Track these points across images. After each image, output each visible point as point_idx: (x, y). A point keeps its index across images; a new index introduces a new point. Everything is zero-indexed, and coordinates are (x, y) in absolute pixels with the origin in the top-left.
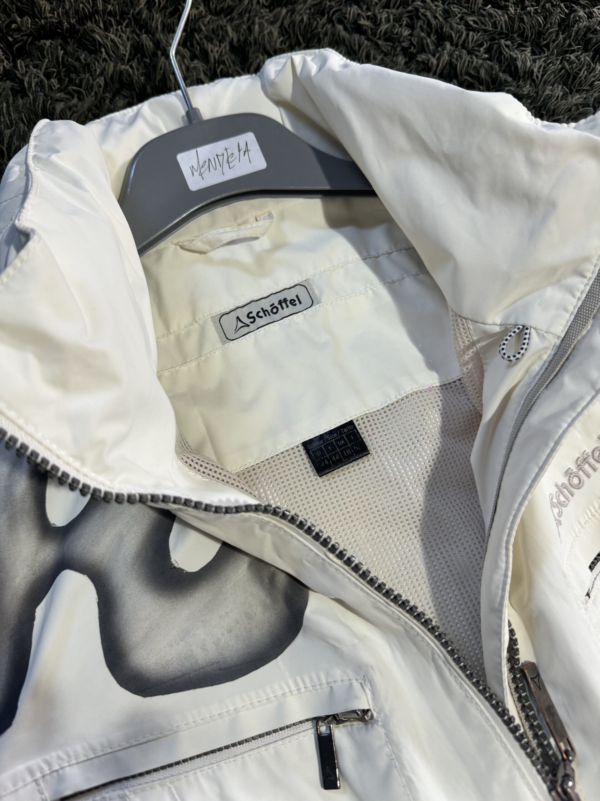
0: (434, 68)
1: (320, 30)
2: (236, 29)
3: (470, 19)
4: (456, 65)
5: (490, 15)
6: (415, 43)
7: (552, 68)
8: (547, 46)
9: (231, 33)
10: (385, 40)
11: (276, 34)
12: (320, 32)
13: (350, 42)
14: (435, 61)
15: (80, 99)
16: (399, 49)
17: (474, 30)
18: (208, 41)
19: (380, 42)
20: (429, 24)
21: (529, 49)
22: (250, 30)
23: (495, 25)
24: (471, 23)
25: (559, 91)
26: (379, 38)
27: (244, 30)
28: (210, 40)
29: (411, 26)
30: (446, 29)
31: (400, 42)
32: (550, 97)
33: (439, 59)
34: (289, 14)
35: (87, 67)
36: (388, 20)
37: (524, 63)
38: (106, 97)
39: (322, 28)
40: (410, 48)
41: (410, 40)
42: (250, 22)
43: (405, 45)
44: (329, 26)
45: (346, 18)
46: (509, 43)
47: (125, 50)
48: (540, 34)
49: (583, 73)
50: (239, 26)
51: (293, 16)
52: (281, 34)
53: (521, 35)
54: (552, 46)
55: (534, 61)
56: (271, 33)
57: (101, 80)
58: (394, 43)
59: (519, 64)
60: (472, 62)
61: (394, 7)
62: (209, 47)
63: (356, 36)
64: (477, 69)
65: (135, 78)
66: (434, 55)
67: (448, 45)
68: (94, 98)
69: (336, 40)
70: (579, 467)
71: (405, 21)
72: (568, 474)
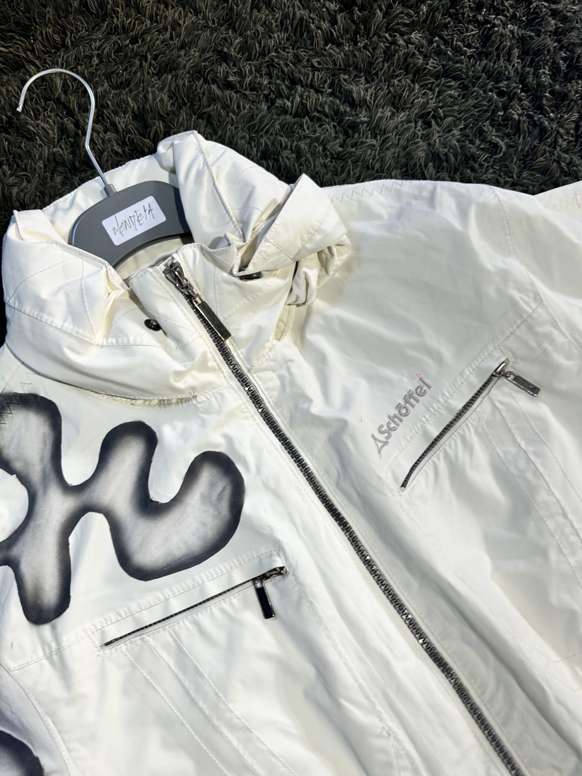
0: (290, 110)
1: (199, 91)
2: (135, 99)
3: (314, 61)
4: (306, 104)
5: (330, 55)
6: (273, 89)
7: (381, 93)
8: (376, 74)
9: (132, 104)
10: (251, 90)
11: (166, 98)
12: (199, 92)
13: (222, 98)
14: (289, 104)
15: (29, 181)
16: (262, 96)
17: (318, 70)
18: (115, 114)
19: (247, 93)
20: (283, 71)
21: (363, 80)
22: (146, 98)
23: (334, 62)
24: (316, 64)
25: (388, 112)
26: (246, 89)
27: (141, 99)
28: (116, 113)
29: (270, 75)
30: (296, 74)
31: (262, 91)
32: (381, 118)
33: (292, 103)
34: (174, 79)
35: (29, 153)
36: (251, 72)
37: (359, 93)
38: (47, 176)
39: (201, 89)
40: (270, 94)
41: (270, 87)
42: (145, 91)
43: (266, 92)
44: (205, 87)
45: (218, 77)
46: (346, 77)
47: (54, 134)
48: (371, 64)
49: (406, 94)
50: (137, 95)
51: (177, 80)
52: (170, 97)
53: (356, 68)
54: (380, 74)
55: (366, 90)
56: (162, 100)
57: (41, 164)
58: (257, 92)
59: (355, 95)
60: (319, 100)
61: (254, 59)
62: (117, 119)
63: (227, 92)
64: (321, 105)
65: (66, 157)
66: (288, 99)
67: (299, 88)
68: (38, 179)
69: (213, 98)
70: (407, 401)
71: (264, 71)
72: (399, 407)
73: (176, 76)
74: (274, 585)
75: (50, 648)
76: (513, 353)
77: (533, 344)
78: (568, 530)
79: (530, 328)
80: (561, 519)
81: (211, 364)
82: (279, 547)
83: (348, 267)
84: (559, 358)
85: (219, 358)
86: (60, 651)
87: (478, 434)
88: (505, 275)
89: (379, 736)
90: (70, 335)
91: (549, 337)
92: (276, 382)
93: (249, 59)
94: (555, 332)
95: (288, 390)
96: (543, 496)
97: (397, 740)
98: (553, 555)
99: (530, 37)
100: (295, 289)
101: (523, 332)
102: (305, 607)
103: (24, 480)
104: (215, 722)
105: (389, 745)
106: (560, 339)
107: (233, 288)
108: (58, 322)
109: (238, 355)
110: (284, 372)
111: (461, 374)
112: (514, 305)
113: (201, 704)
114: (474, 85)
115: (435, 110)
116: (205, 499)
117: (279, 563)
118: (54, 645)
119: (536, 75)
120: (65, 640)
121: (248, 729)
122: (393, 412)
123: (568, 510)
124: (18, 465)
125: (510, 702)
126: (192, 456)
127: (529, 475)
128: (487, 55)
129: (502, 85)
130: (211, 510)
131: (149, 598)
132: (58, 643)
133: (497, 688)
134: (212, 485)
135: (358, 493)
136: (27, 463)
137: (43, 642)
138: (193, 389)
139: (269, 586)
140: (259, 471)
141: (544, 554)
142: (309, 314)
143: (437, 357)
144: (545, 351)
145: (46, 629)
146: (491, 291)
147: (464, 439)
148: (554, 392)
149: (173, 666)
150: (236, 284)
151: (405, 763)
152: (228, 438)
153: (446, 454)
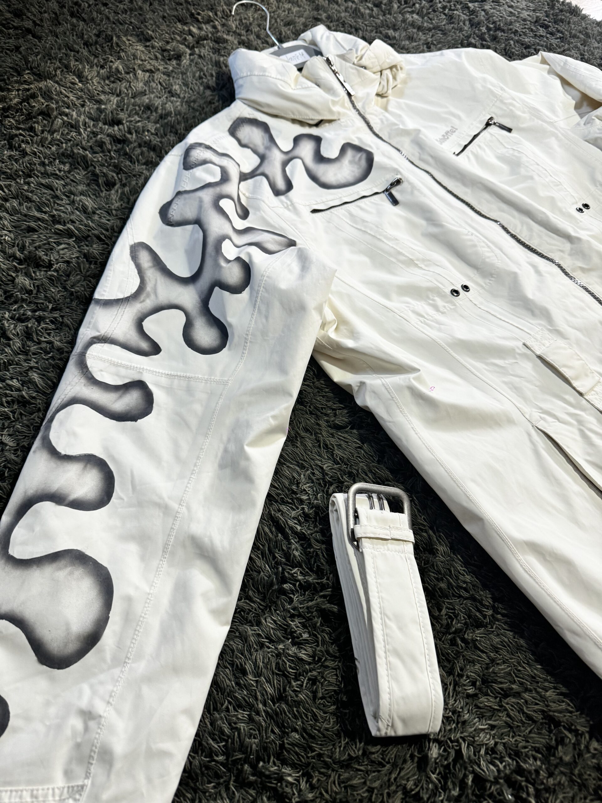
3: (366, 23)
7: (402, 35)
23: (376, 24)
25: (407, 42)
30: (358, 26)
36: (333, 26)
48: (394, 25)
49: (415, 36)
53: (387, 26)
54: (400, 28)
70: (447, 134)
72: (443, 136)
73: (295, 27)
74: (397, 191)
75: (286, 203)
76: (495, 114)
77: (505, 108)
78: (541, 169)
79: (502, 102)
80: (536, 166)
81: (346, 105)
82: (397, 171)
83: (405, 82)
84: (519, 113)
85: (351, 105)
86: (292, 204)
87: (486, 146)
88: (485, 80)
89: (467, 235)
90: (281, 80)
91: (511, 104)
92: (379, 121)
93: (331, 22)
94: (514, 102)
95: (385, 123)
96: (524, 159)
97: (477, 236)
98: (536, 178)
99: (473, 18)
100: (382, 82)
101: (498, 104)
102: (416, 192)
103: (255, 152)
104: (378, 237)
105: (473, 238)
106: (517, 105)
107: (354, 71)
108: (273, 76)
109: (359, 105)
110: (381, 117)
111: (472, 124)
112: (492, 92)
113: (369, 232)
114: (450, 32)
115: (432, 41)
116: (351, 162)
117: (399, 177)
118: (289, 203)
119: (479, 30)
120: (295, 200)
121: (396, 239)
122: (441, 137)
123: (538, 163)
124: (251, 146)
125: (530, 229)
126: (343, 142)
127: (516, 154)
128: (453, 23)
129: (464, 33)
130: (356, 166)
131: (331, 197)
132: (291, 201)
133: (522, 226)
134: (354, 157)
135: (432, 156)
136: (255, 145)
137: (282, 202)
138: (339, 113)
139: (394, 192)
140: (378, 149)
141: (531, 178)
142: (388, 102)
143: (459, 118)
144: (511, 110)
145: (282, 198)
146: (479, 86)
147: (479, 146)
148: (520, 130)
149: (350, 223)
150: (356, 69)
151: (483, 244)
152: (359, 139)
153: (472, 151)
